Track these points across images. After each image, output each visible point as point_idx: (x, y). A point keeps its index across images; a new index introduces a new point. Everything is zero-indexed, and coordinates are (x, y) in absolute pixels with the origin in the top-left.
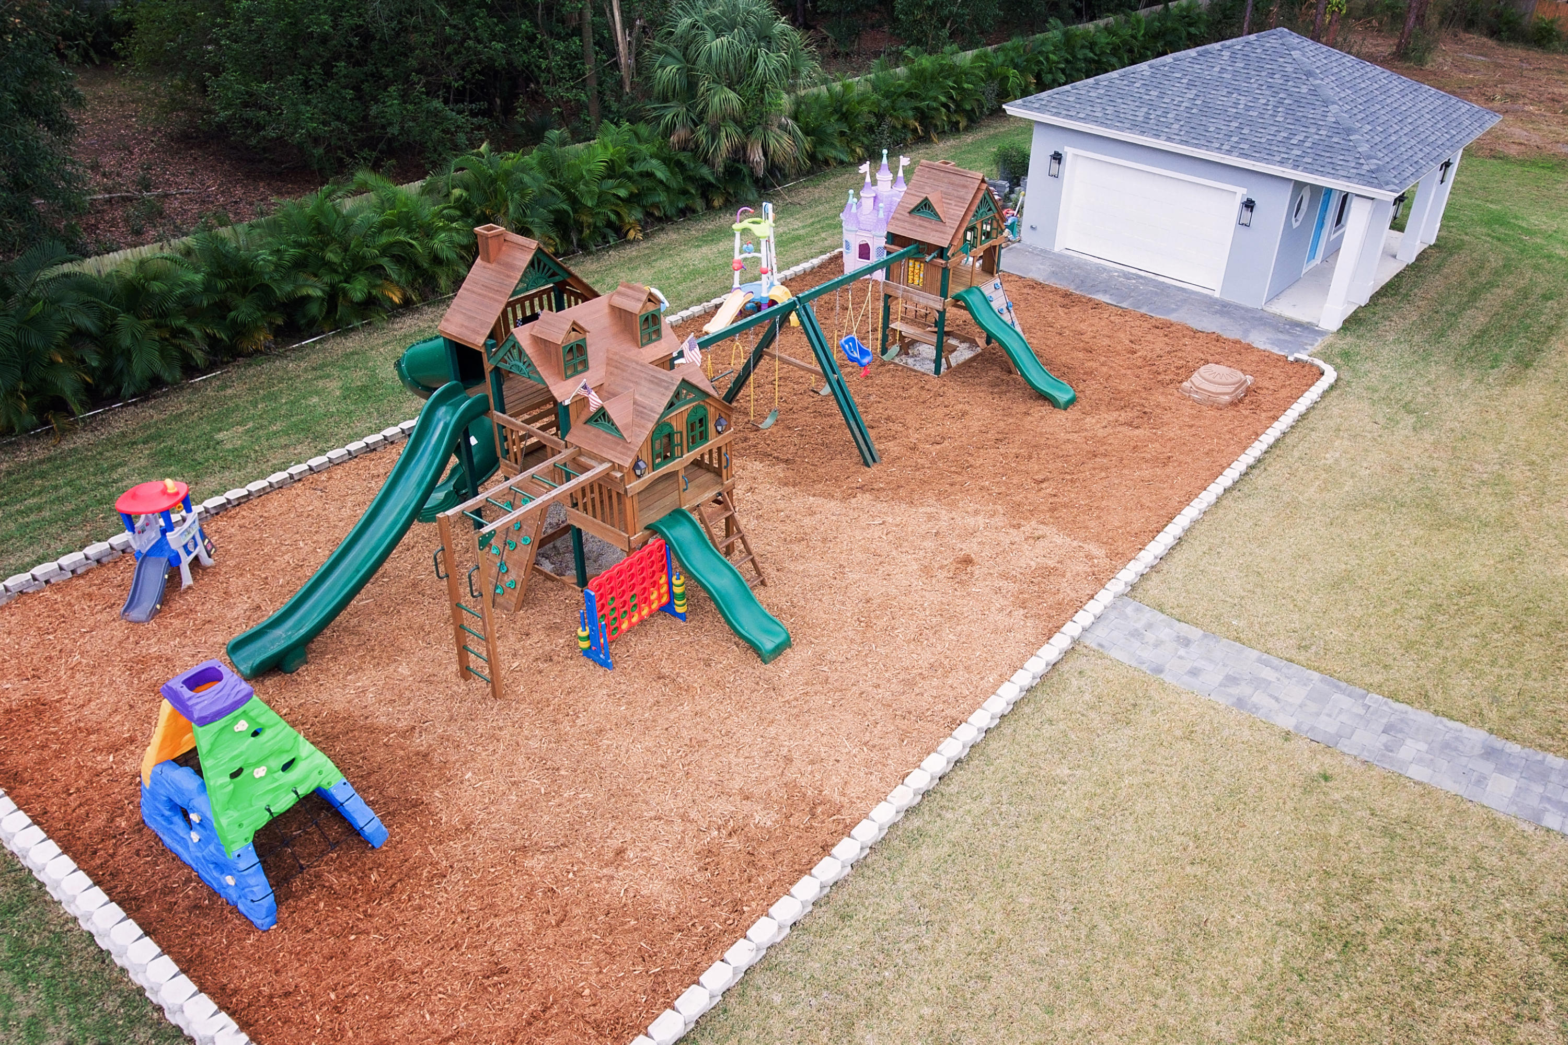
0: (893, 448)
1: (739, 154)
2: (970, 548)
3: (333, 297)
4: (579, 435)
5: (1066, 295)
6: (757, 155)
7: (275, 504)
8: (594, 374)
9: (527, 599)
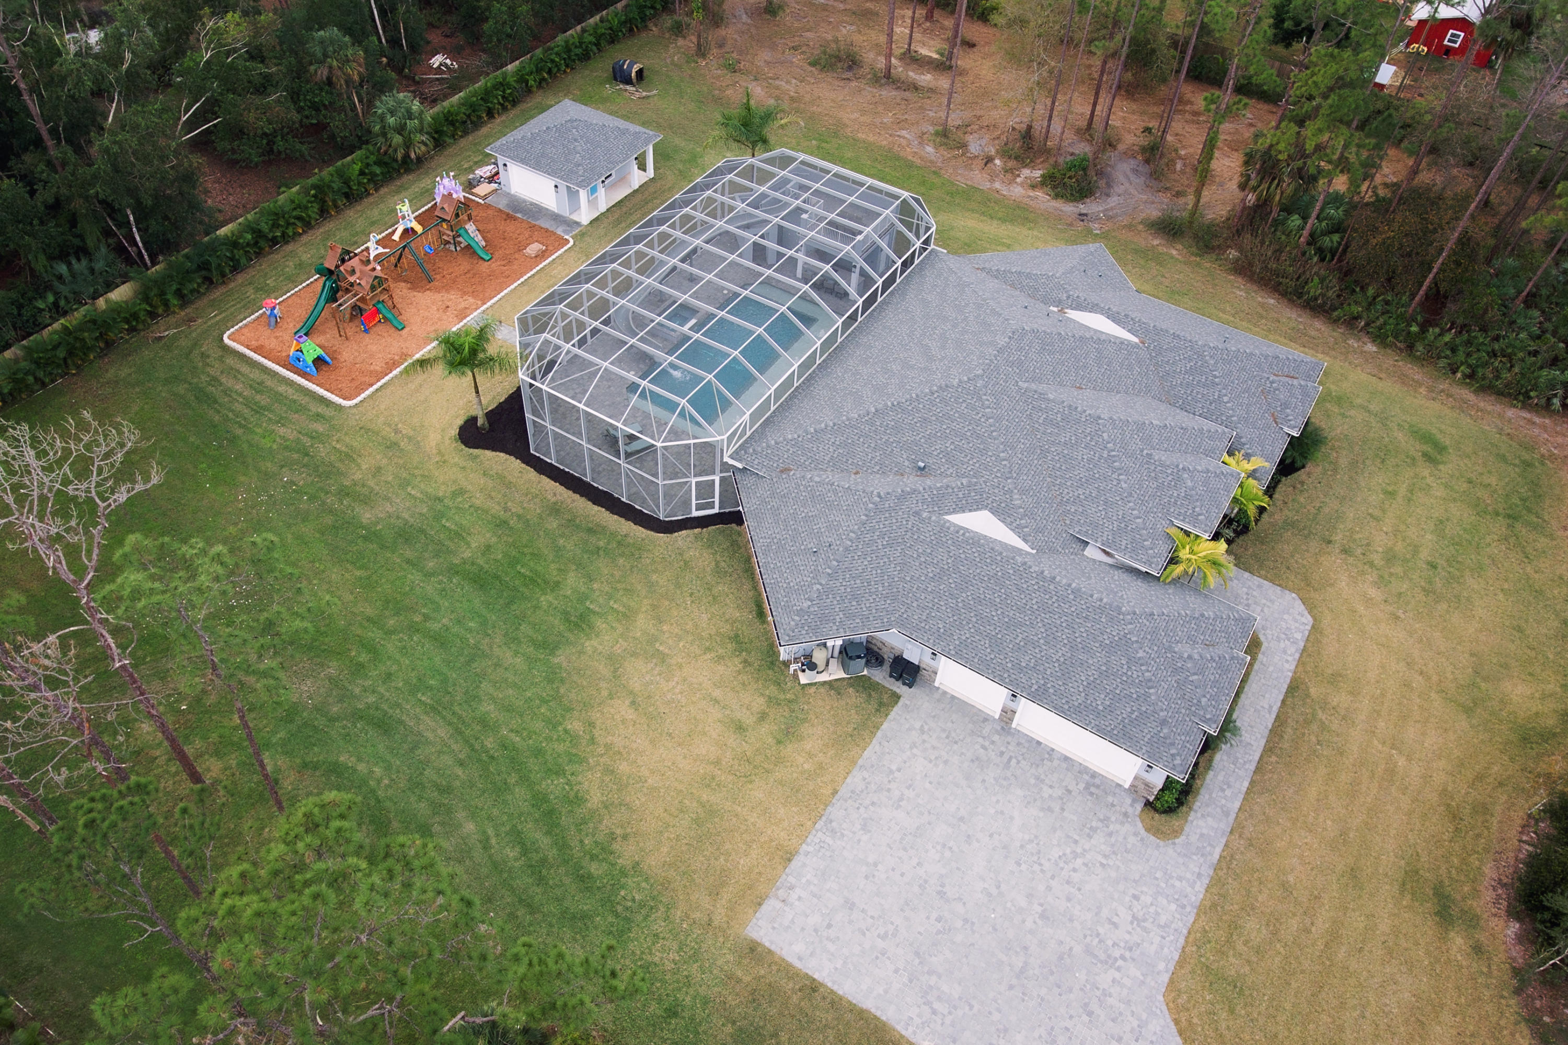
0: (438, 277)
1: (407, 156)
2: (449, 304)
3: (284, 235)
4: (356, 287)
5: (508, 215)
6: (413, 156)
7: (290, 301)
8: (358, 274)
9: (351, 320)
